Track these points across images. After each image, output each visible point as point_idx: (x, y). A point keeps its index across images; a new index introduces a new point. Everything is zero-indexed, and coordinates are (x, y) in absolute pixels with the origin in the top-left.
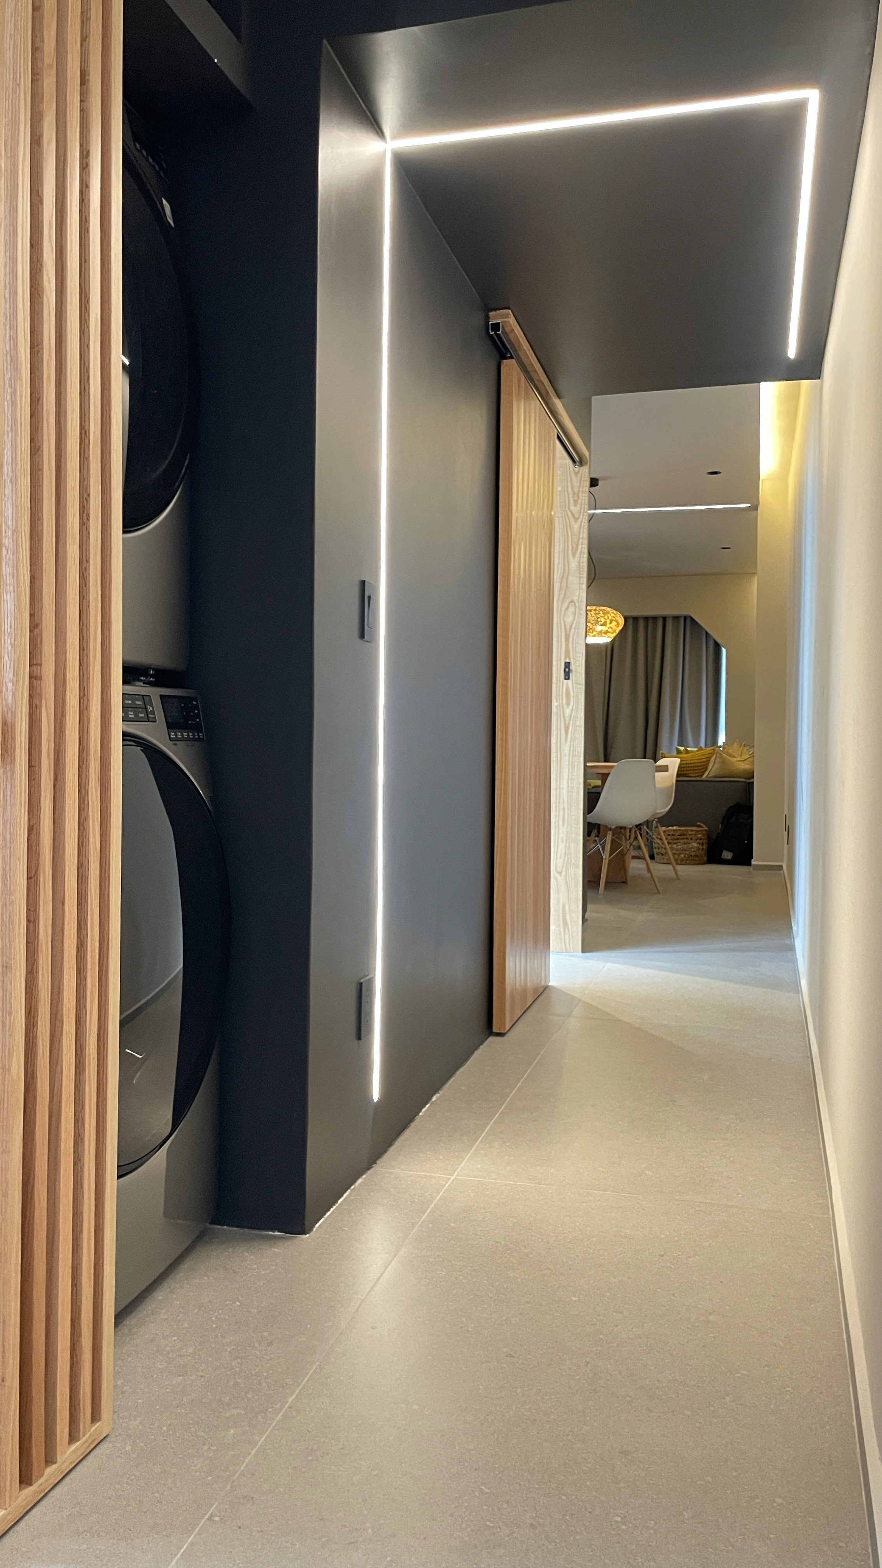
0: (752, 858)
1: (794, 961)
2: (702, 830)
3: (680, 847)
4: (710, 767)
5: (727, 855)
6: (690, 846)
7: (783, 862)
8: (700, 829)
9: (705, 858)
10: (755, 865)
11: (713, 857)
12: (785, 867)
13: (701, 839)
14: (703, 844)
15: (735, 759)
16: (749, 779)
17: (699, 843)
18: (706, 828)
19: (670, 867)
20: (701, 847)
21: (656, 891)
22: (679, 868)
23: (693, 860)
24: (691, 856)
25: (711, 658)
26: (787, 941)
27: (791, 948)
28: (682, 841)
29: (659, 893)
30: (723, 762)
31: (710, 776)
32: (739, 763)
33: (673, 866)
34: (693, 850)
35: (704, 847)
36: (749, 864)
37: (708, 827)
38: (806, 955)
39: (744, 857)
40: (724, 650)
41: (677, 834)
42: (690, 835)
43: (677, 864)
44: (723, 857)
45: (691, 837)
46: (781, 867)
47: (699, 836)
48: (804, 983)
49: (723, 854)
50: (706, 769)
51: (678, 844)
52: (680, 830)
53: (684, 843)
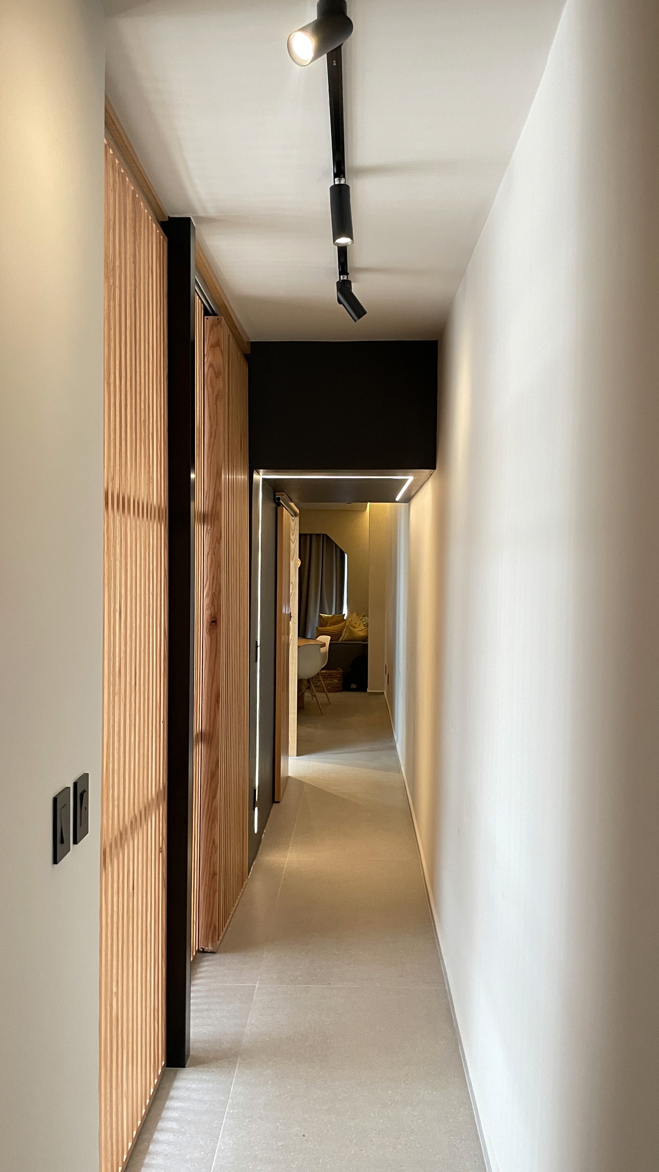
0: (367, 687)
1: (396, 756)
2: (339, 673)
3: (328, 682)
4: (343, 634)
5: (354, 686)
6: (334, 681)
7: (383, 690)
8: (339, 672)
9: (341, 688)
10: (369, 692)
11: (345, 687)
12: (385, 694)
13: (339, 678)
14: (340, 680)
15: (357, 629)
16: (365, 641)
17: (339, 680)
18: (342, 671)
19: (324, 695)
20: (339, 682)
21: (321, 714)
22: (330, 695)
23: (336, 690)
24: (334, 687)
25: (338, 559)
26: (392, 744)
27: (394, 748)
28: (329, 679)
29: (322, 714)
30: (351, 632)
31: (343, 639)
32: (359, 631)
33: (326, 694)
34: (335, 684)
35: (341, 682)
36: (366, 691)
37: (342, 670)
38: (404, 757)
39: (362, 687)
40: (346, 555)
41: (326, 675)
42: (333, 675)
43: (328, 692)
44: (351, 687)
45: (334, 676)
46: (383, 693)
47: (339, 676)
48: (403, 769)
49: (352, 685)
50: (341, 635)
51: (327, 681)
52: (328, 673)
53: (330, 680)
